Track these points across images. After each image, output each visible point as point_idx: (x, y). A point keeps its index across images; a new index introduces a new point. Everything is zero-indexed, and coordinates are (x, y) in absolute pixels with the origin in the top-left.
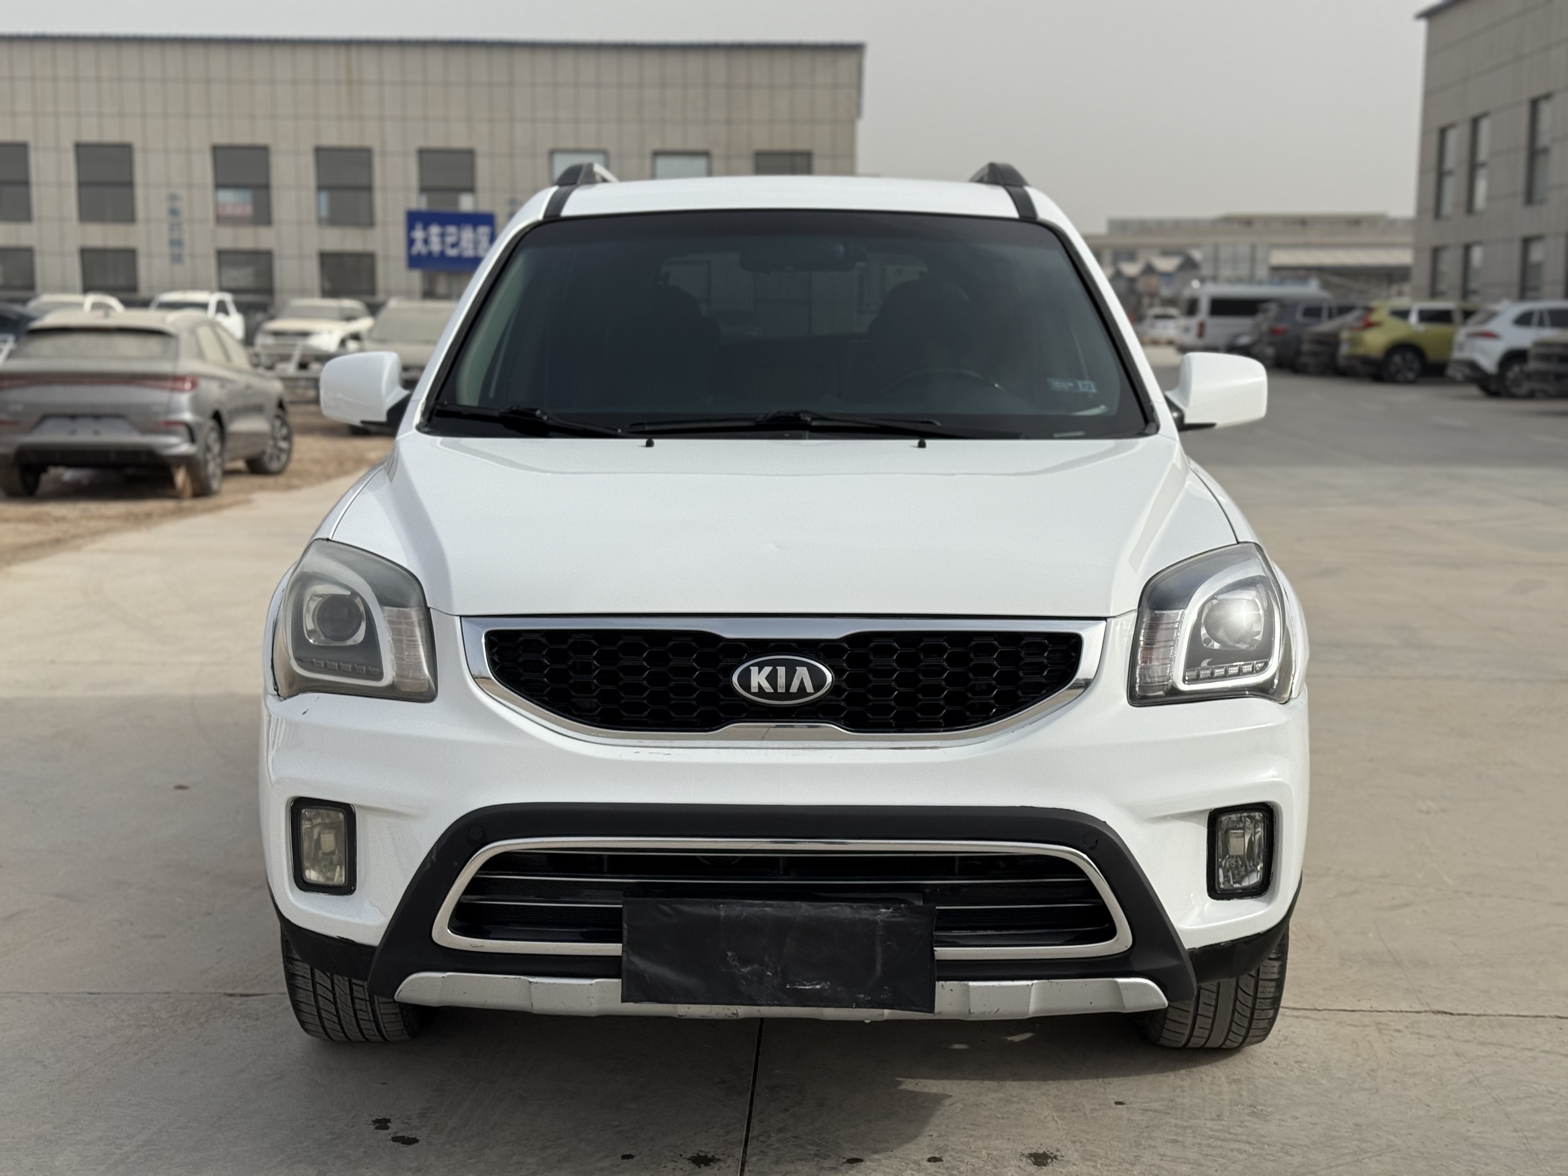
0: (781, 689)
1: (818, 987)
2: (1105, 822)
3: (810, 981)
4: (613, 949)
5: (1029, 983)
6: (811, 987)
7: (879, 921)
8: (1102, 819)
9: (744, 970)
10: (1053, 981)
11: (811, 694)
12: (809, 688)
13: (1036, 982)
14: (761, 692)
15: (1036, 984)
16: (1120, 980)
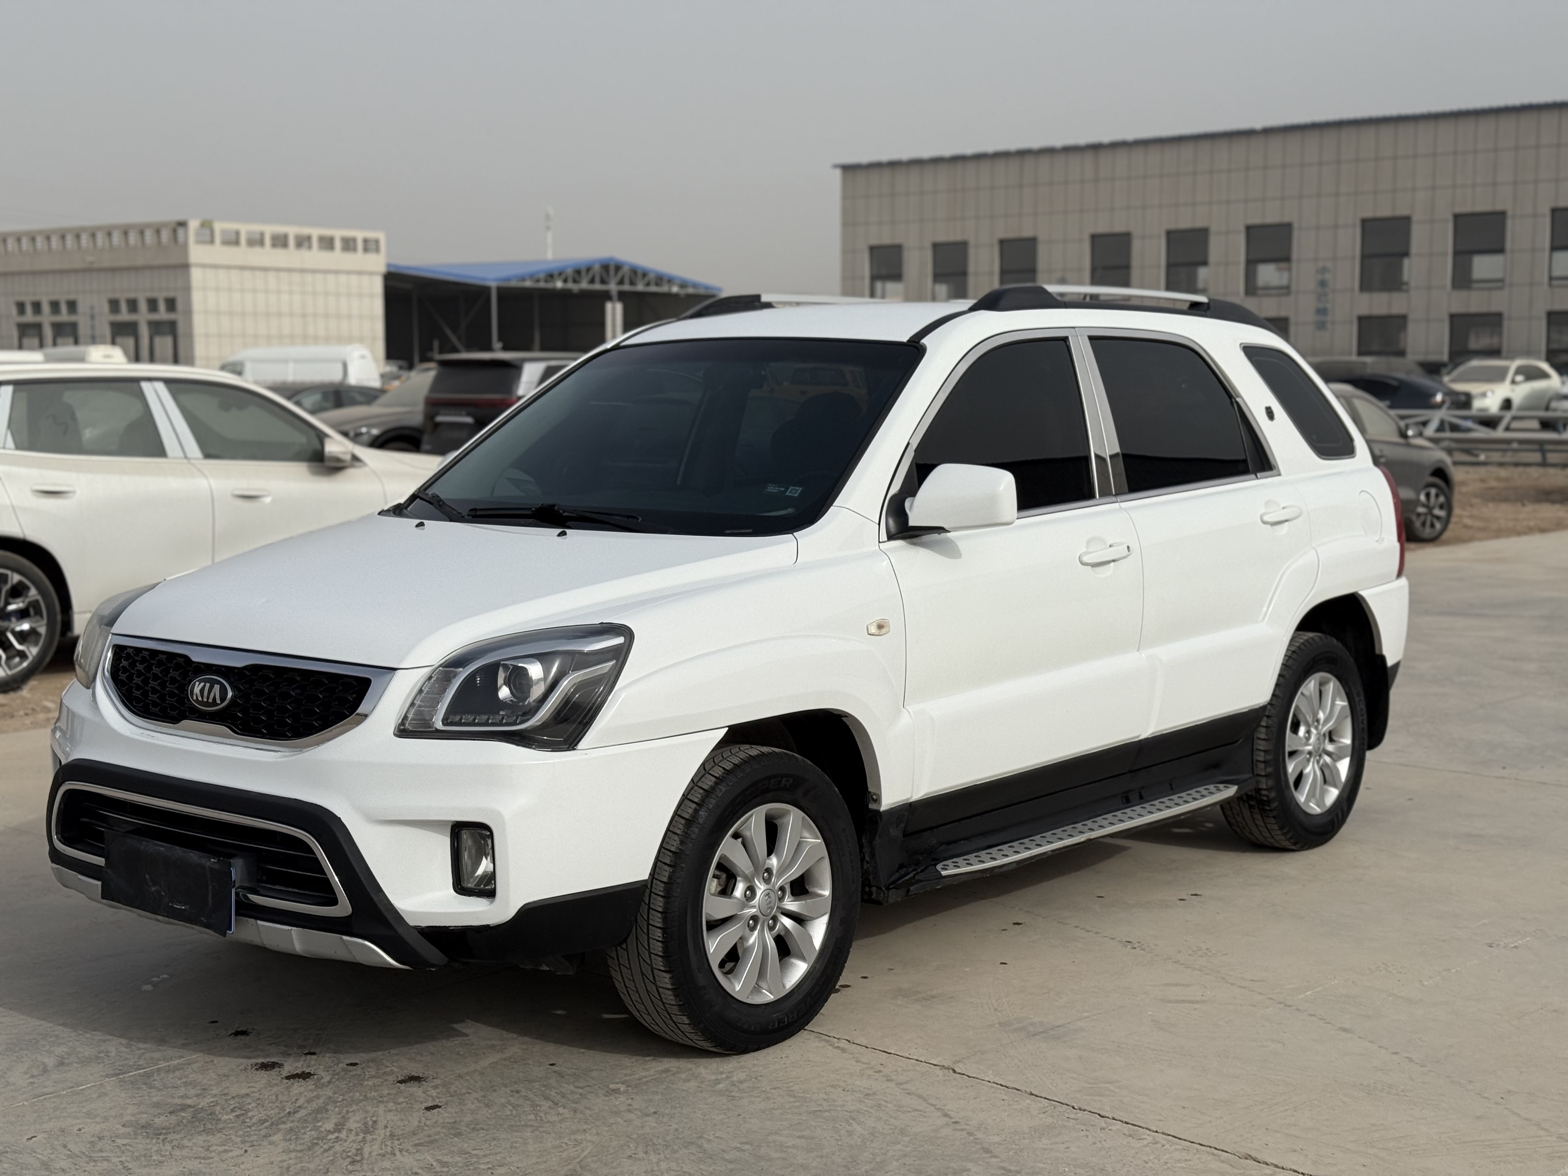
0: (205, 700)
1: (183, 908)
2: (340, 818)
3: (180, 903)
4: (100, 861)
5: (290, 928)
6: (180, 907)
7: (207, 866)
8: (339, 816)
9: (153, 889)
10: (306, 930)
11: (219, 704)
12: (218, 701)
13: (294, 928)
14: (197, 701)
15: (294, 930)
16: (345, 938)
